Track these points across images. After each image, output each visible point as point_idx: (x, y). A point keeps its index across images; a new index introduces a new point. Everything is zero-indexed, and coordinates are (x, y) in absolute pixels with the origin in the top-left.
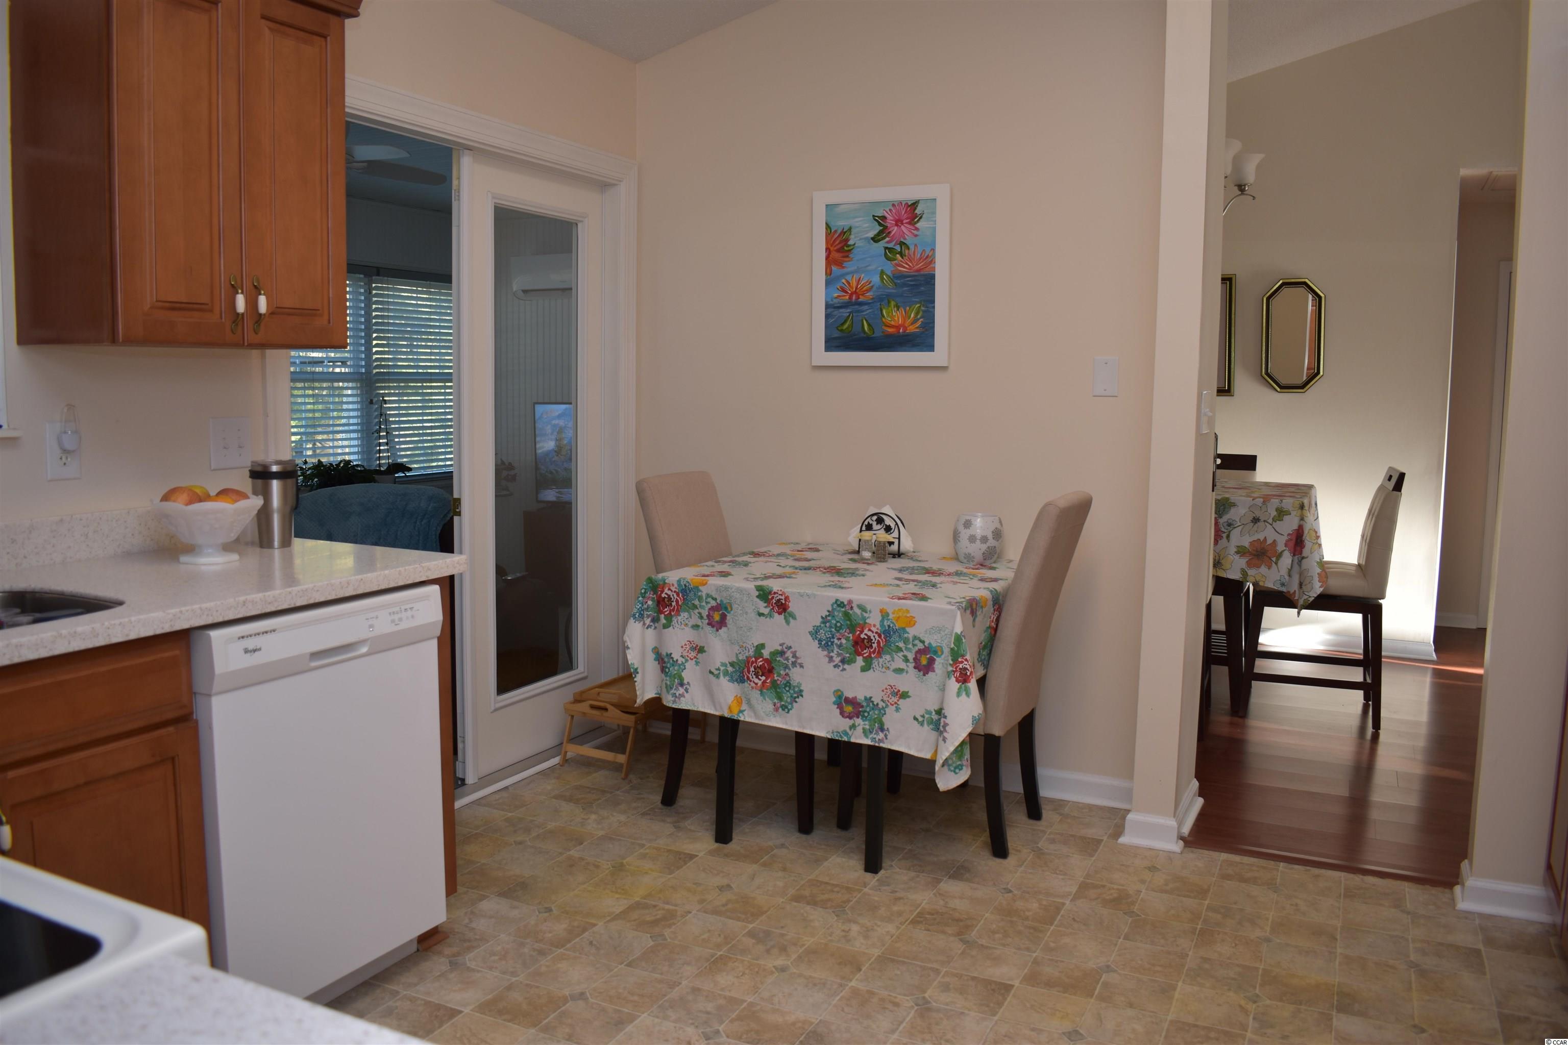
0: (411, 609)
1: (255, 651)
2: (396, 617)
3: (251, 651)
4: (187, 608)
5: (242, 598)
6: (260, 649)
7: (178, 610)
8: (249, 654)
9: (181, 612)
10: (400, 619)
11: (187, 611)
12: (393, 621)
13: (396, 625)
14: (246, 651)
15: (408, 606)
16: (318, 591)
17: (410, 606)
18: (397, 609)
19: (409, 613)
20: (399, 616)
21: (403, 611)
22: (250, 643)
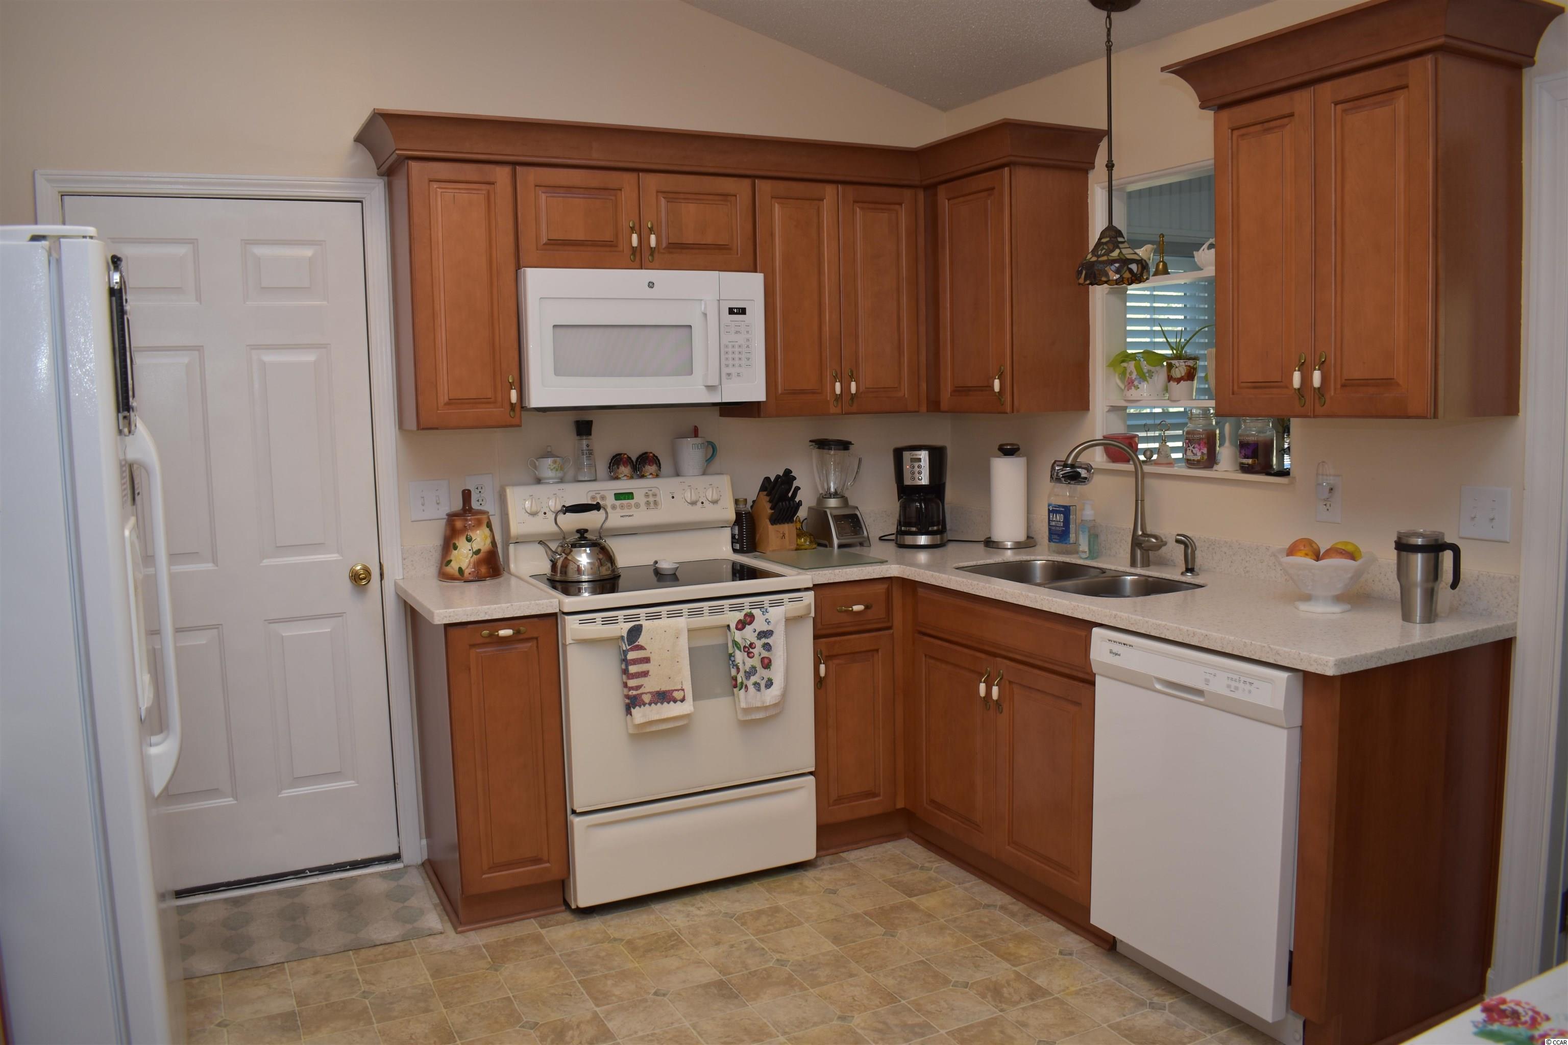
0: (1251, 684)
1: (1116, 654)
2: (1233, 684)
3: (1114, 653)
4: (1083, 605)
5: (1114, 612)
6: (1119, 655)
7: (1077, 604)
8: (1112, 655)
9: (1078, 606)
10: (1237, 688)
11: (1082, 607)
12: (1229, 686)
13: (1231, 691)
14: (1111, 652)
15: (1248, 680)
16: (1168, 629)
17: (1251, 681)
18: (1235, 677)
19: (1247, 687)
20: (1237, 684)
21: (1242, 681)
22: (1116, 648)
